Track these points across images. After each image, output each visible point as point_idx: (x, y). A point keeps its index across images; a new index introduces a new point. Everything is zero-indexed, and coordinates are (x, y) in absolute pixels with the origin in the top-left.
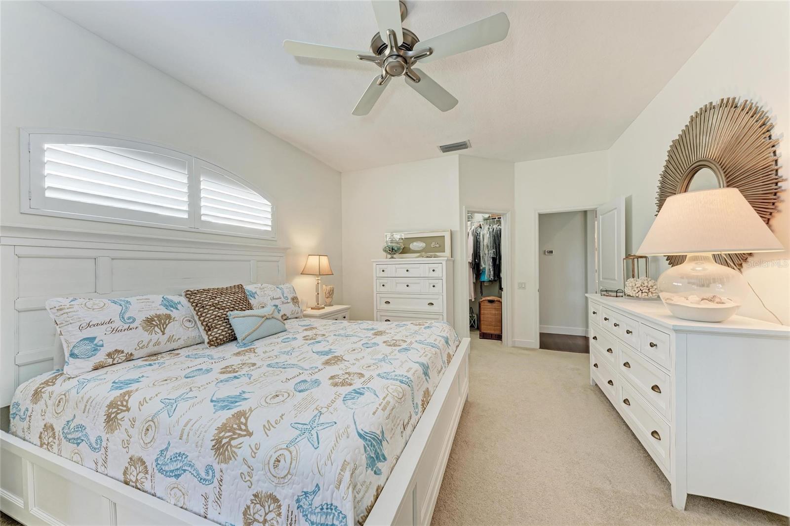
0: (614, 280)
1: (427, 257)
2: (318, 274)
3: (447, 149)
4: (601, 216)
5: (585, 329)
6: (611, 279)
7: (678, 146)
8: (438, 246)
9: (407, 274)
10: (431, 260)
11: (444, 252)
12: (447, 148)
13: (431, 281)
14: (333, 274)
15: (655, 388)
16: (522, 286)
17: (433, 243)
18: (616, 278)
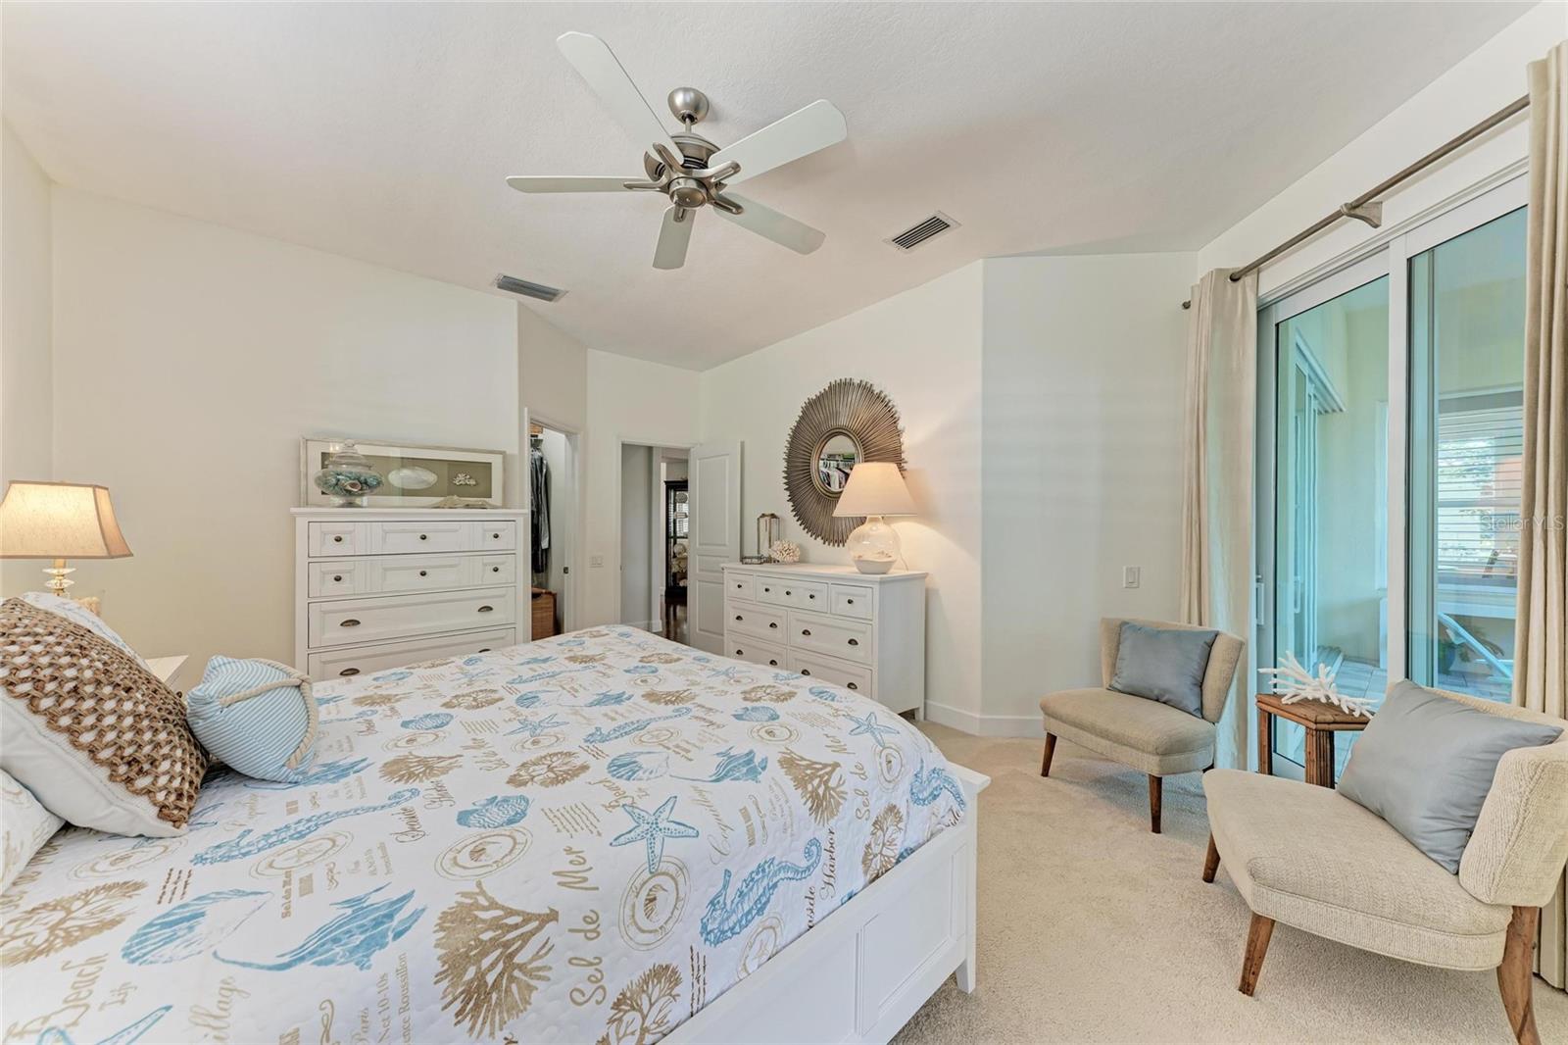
0: (725, 545)
1: (467, 506)
2: (104, 553)
3: (511, 285)
4: (698, 461)
5: (646, 622)
6: (720, 545)
7: (812, 406)
8: (473, 482)
9: (424, 546)
10: (488, 514)
11: (490, 497)
12: (515, 284)
13: (487, 559)
14: (131, 555)
15: (852, 642)
16: (597, 563)
17: (461, 477)
18: (727, 543)
